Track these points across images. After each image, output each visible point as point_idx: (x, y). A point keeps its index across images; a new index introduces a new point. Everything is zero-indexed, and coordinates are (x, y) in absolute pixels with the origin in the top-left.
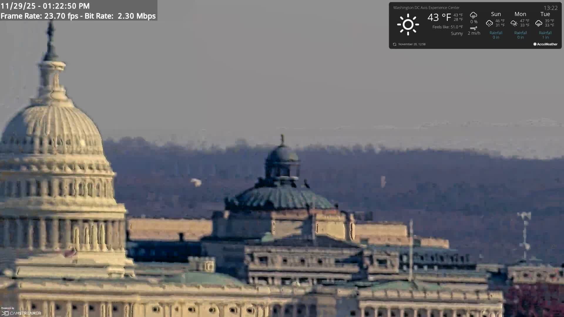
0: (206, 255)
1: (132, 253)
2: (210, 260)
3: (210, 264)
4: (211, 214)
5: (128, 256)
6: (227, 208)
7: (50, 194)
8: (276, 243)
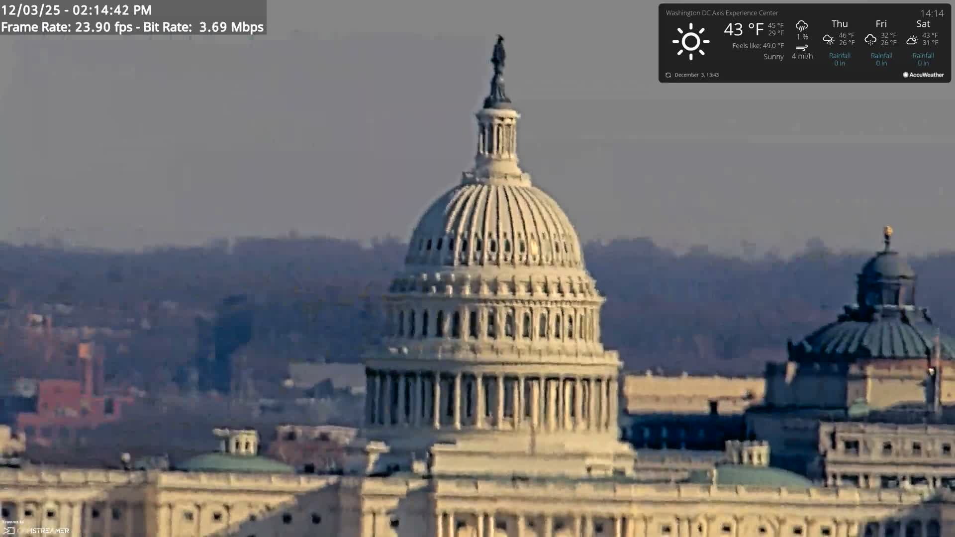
0: (753, 437)
1: (630, 433)
2: (761, 445)
3: (760, 452)
4: (763, 368)
5: (623, 439)
6: (791, 359)
7: (492, 334)
8: (875, 418)
